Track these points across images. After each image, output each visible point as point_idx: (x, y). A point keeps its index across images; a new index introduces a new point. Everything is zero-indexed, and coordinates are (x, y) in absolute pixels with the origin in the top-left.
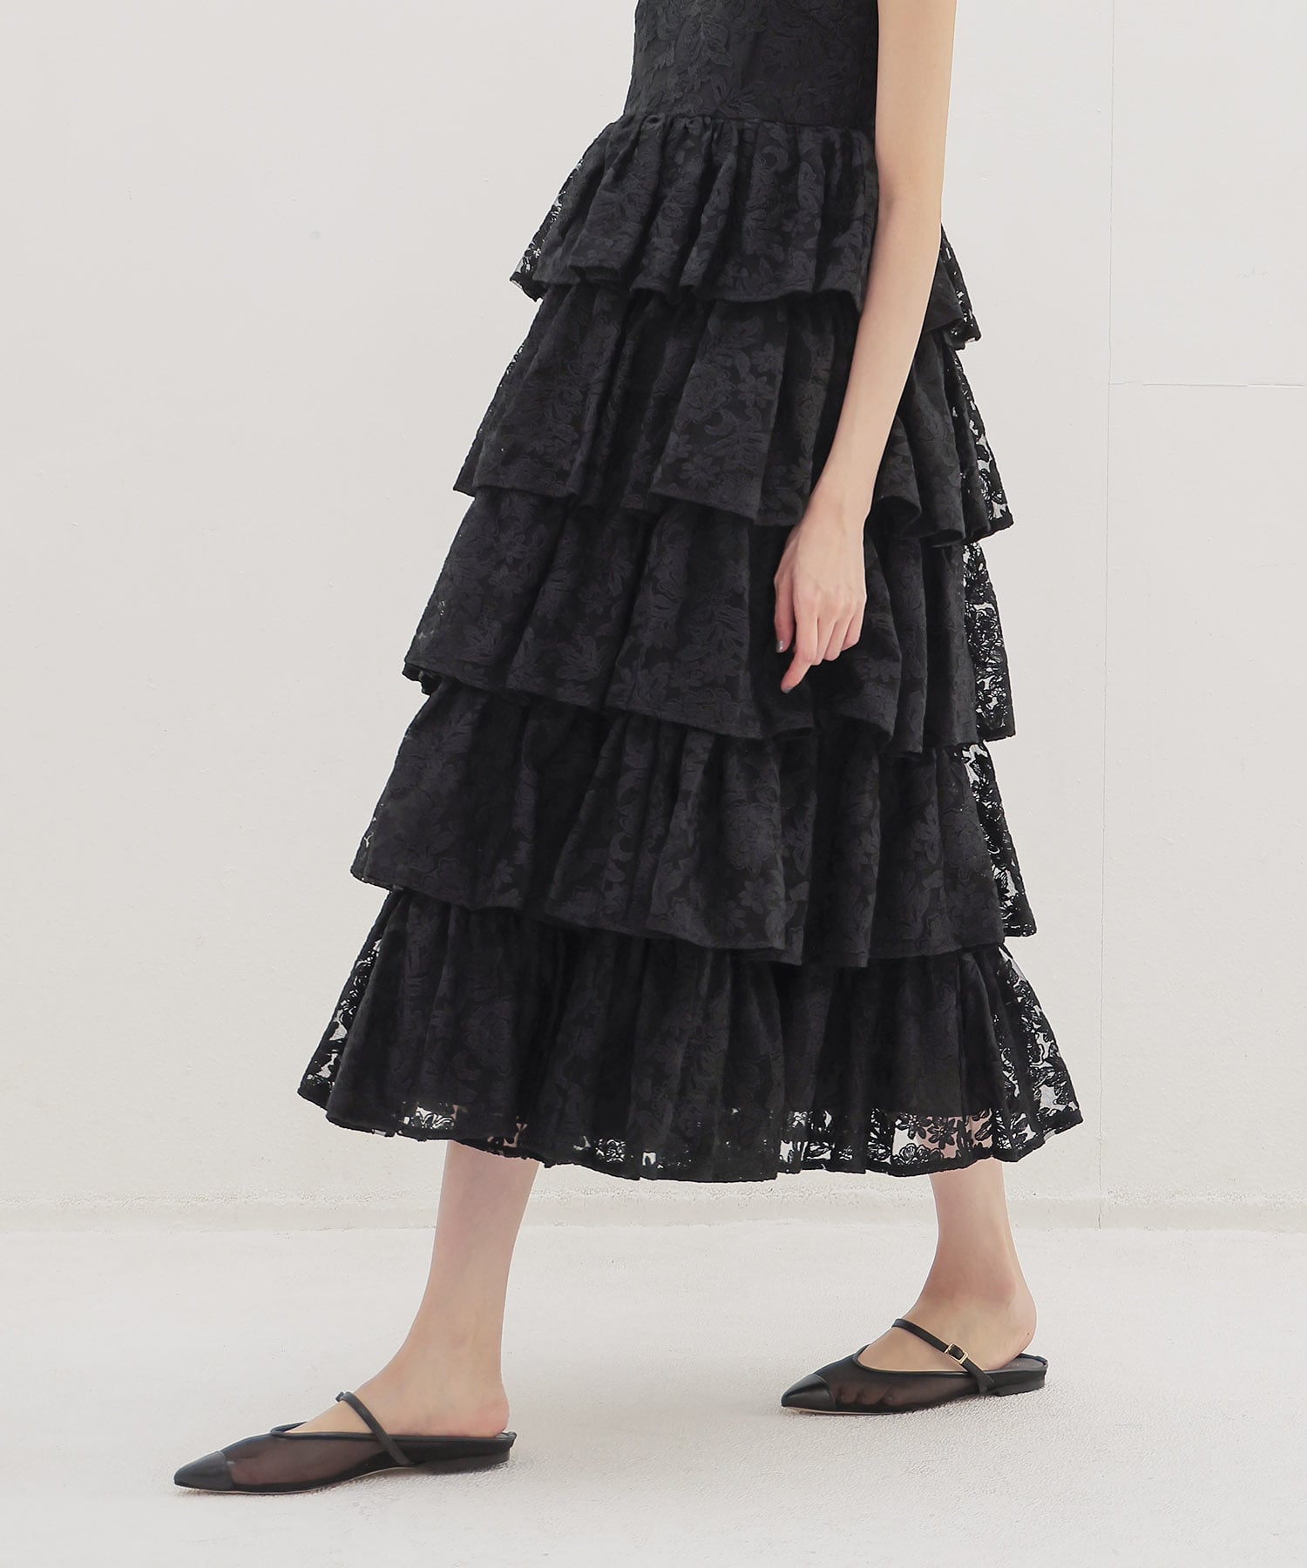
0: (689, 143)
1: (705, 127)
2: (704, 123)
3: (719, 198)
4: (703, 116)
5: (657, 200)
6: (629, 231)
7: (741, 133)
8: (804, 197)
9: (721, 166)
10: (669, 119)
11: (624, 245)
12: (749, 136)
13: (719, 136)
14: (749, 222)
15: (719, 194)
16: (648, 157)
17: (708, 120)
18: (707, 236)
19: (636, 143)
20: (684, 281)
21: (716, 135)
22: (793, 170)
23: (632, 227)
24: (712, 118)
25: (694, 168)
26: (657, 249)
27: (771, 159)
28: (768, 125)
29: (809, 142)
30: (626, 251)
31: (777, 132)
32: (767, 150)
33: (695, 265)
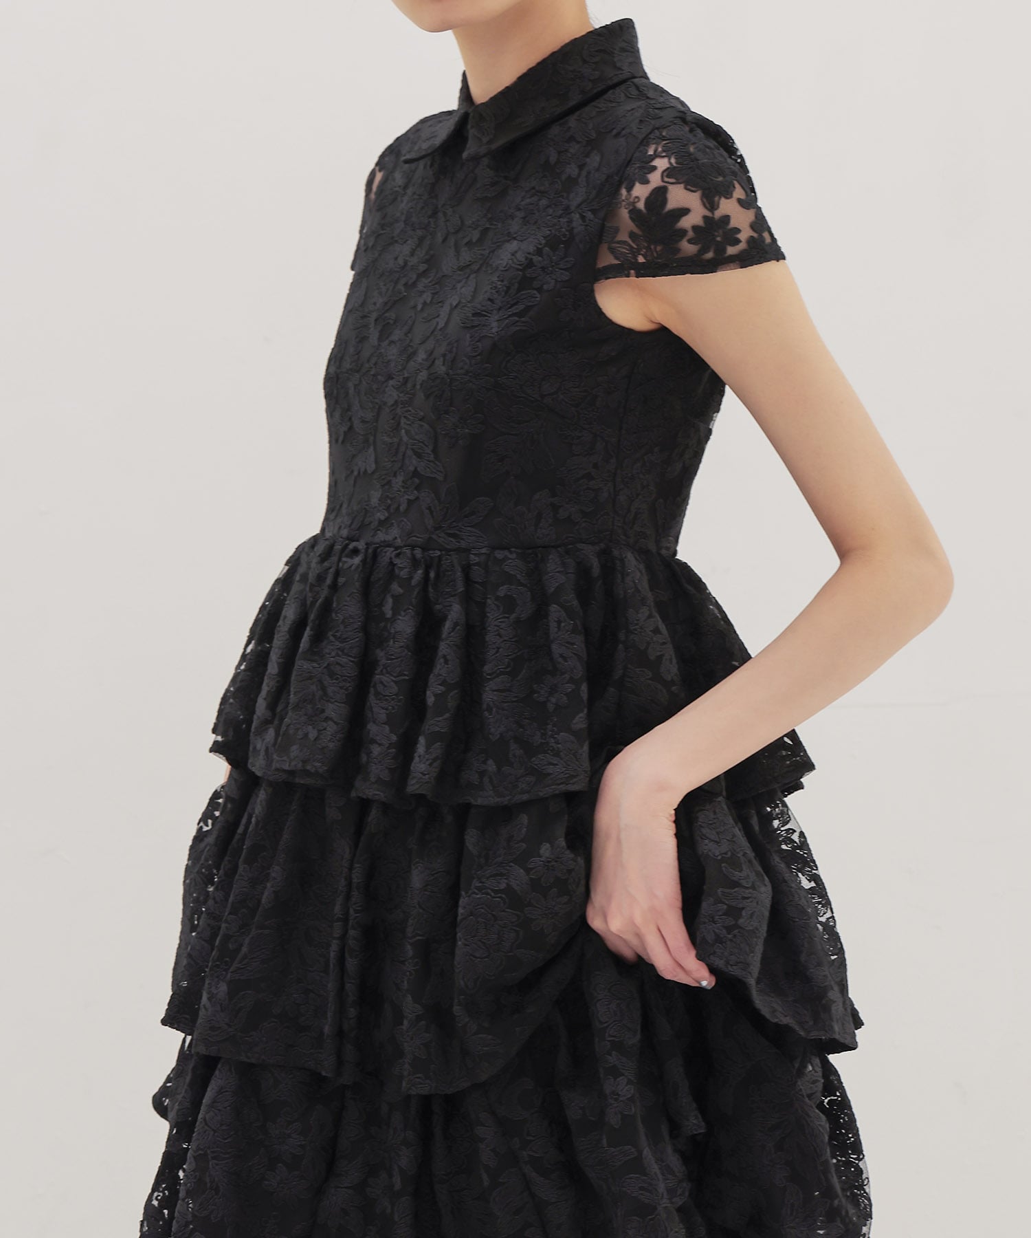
0: (396, 588)
1: (415, 563)
2: (414, 558)
3: (445, 668)
4: (413, 547)
5: (366, 669)
6: (333, 715)
7: (467, 569)
8: (561, 656)
9: (445, 618)
10: (370, 551)
11: (330, 735)
12: (477, 574)
13: (438, 576)
14: (489, 696)
15: (446, 662)
16: (349, 608)
17: (418, 553)
18: (437, 723)
19: (334, 587)
20: (413, 787)
21: (432, 575)
22: (540, 614)
23: (336, 710)
24: (424, 549)
25: (405, 625)
26: (373, 741)
27: (509, 604)
28: (499, 554)
29: (557, 574)
30: (331, 745)
31: (513, 563)
32: (503, 590)
33: (423, 765)
